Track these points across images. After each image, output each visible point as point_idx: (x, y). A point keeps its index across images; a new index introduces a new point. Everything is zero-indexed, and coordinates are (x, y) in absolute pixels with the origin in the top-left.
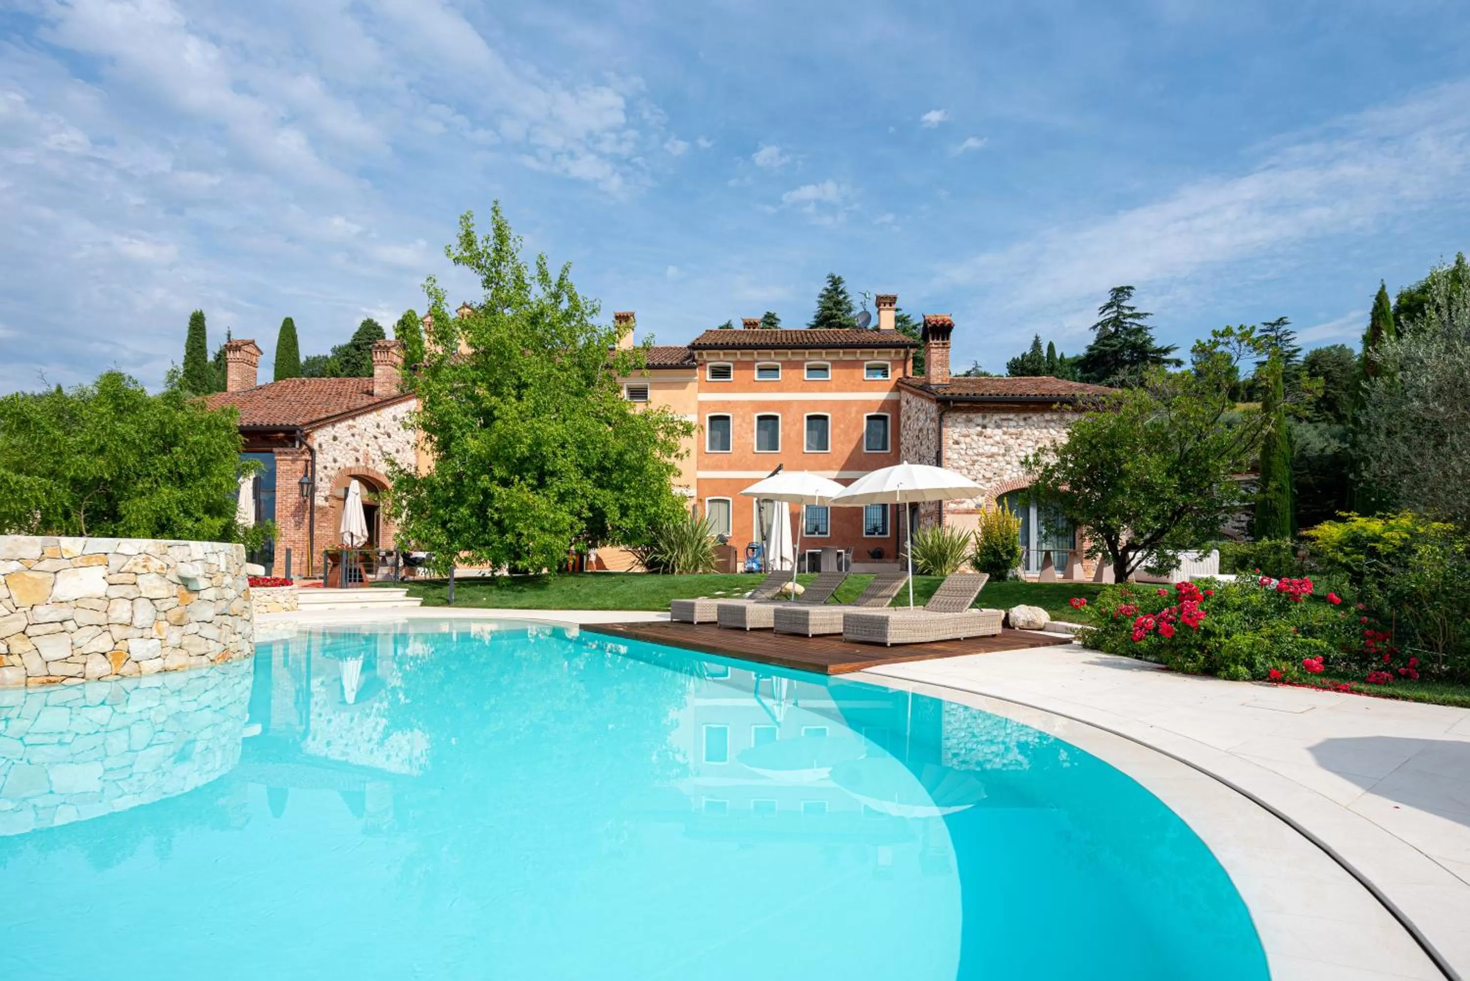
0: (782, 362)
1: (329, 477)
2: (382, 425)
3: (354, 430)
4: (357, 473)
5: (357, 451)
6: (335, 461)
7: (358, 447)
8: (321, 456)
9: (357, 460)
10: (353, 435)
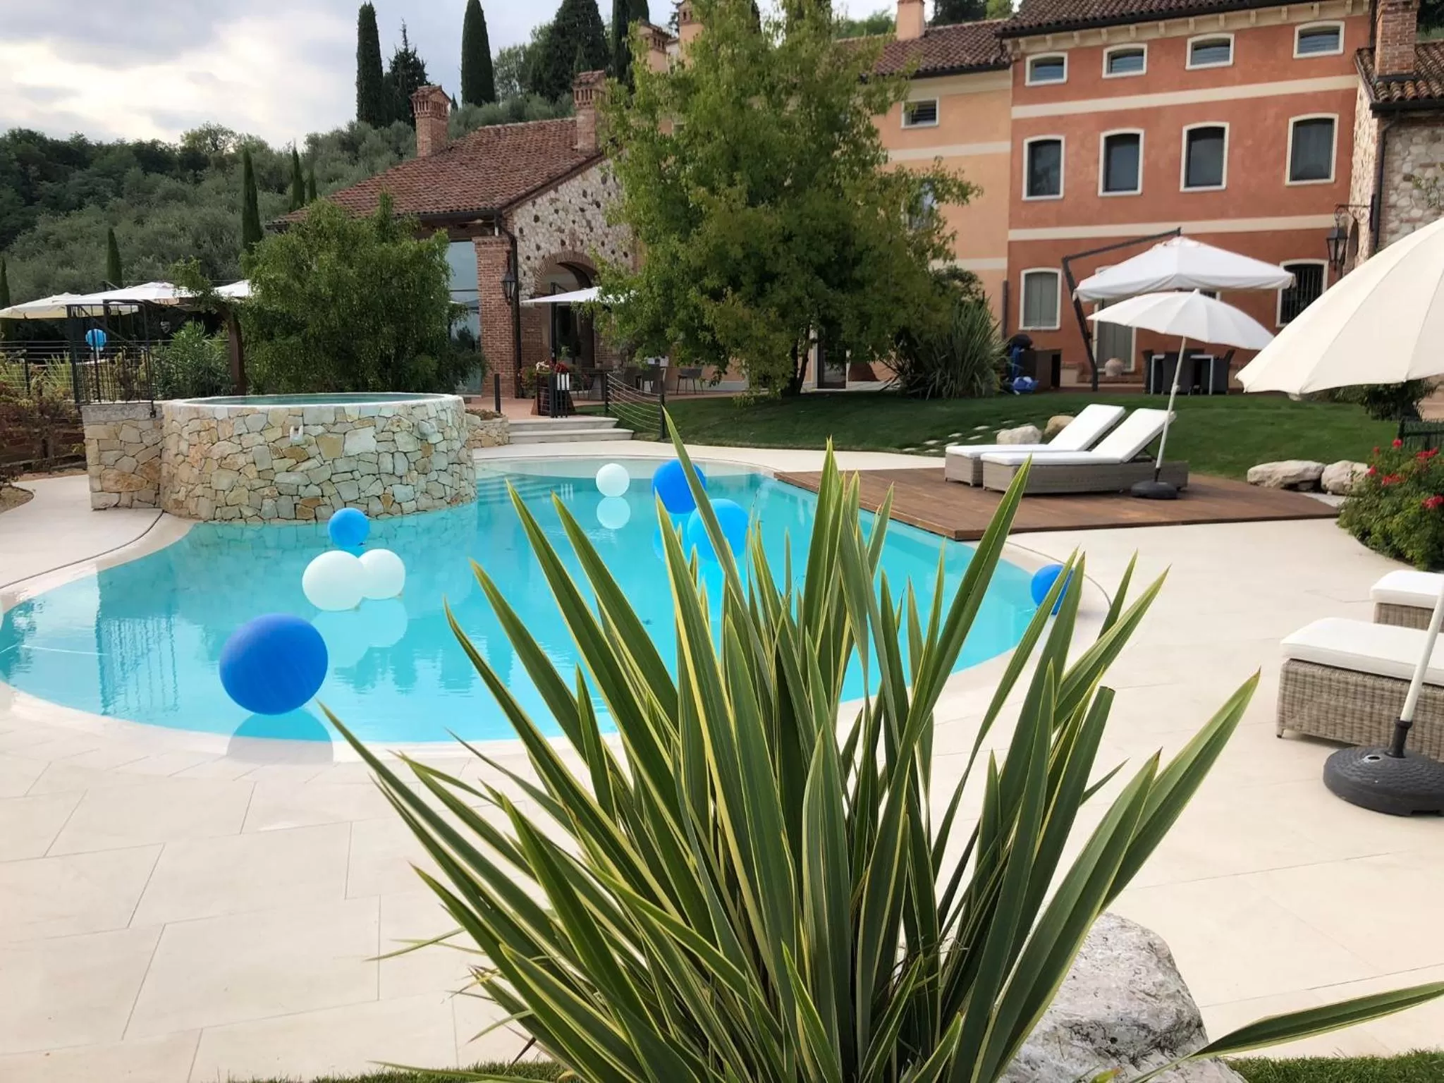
0: (1149, 42)
1: (534, 270)
2: (589, 192)
3: (559, 205)
4: (564, 260)
5: (562, 231)
6: (538, 248)
7: (563, 227)
8: (522, 244)
9: (563, 243)
10: (557, 211)
